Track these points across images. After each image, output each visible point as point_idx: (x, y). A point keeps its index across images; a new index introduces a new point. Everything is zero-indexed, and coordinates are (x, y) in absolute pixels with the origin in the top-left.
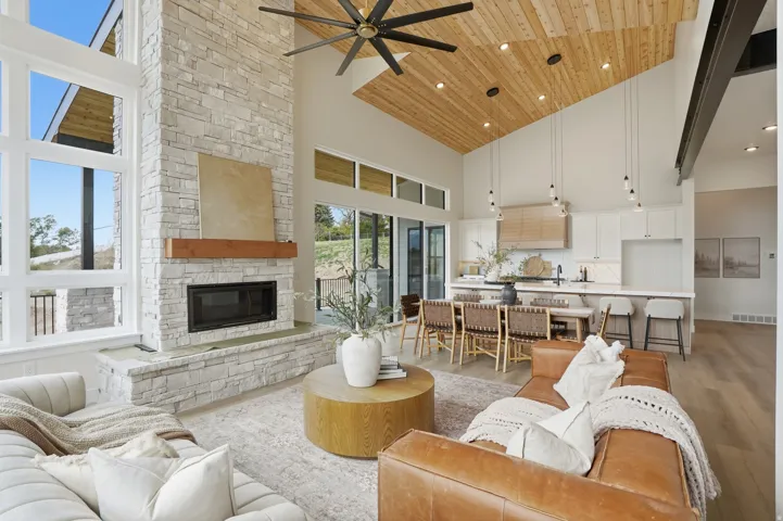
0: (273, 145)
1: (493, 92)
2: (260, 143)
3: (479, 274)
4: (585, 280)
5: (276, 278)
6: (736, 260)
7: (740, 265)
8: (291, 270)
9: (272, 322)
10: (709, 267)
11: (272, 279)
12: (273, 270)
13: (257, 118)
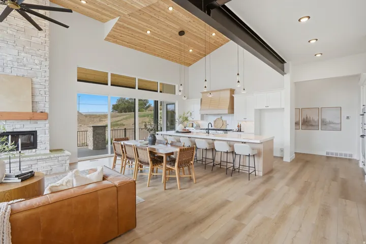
0: (35, 67)
1: (182, 33)
2: (25, 66)
3: (192, 127)
4: (240, 131)
5: (37, 129)
6: (328, 120)
7: (330, 123)
8: (47, 125)
9: (34, 150)
10: (314, 124)
11: (34, 130)
12: (35, 125)
13: (23, 54)
